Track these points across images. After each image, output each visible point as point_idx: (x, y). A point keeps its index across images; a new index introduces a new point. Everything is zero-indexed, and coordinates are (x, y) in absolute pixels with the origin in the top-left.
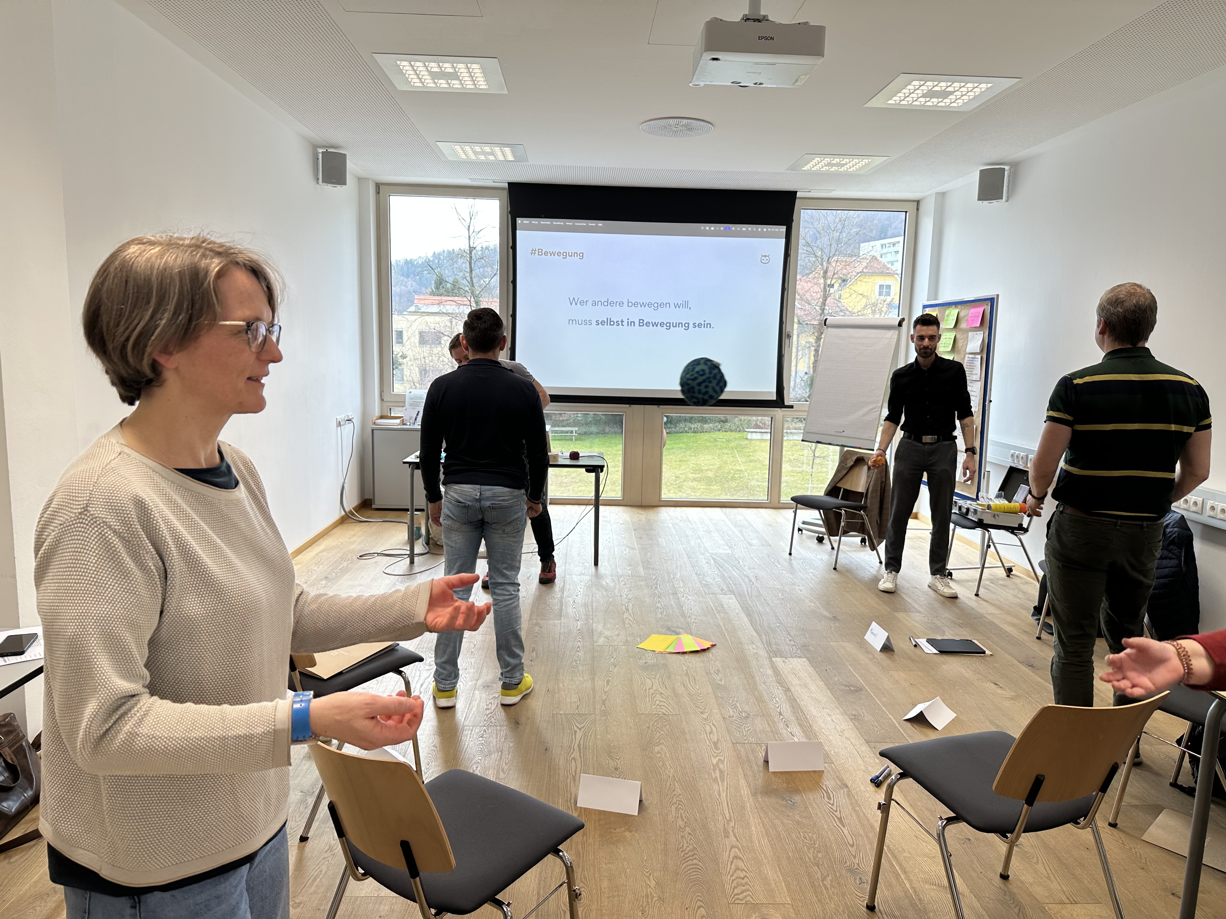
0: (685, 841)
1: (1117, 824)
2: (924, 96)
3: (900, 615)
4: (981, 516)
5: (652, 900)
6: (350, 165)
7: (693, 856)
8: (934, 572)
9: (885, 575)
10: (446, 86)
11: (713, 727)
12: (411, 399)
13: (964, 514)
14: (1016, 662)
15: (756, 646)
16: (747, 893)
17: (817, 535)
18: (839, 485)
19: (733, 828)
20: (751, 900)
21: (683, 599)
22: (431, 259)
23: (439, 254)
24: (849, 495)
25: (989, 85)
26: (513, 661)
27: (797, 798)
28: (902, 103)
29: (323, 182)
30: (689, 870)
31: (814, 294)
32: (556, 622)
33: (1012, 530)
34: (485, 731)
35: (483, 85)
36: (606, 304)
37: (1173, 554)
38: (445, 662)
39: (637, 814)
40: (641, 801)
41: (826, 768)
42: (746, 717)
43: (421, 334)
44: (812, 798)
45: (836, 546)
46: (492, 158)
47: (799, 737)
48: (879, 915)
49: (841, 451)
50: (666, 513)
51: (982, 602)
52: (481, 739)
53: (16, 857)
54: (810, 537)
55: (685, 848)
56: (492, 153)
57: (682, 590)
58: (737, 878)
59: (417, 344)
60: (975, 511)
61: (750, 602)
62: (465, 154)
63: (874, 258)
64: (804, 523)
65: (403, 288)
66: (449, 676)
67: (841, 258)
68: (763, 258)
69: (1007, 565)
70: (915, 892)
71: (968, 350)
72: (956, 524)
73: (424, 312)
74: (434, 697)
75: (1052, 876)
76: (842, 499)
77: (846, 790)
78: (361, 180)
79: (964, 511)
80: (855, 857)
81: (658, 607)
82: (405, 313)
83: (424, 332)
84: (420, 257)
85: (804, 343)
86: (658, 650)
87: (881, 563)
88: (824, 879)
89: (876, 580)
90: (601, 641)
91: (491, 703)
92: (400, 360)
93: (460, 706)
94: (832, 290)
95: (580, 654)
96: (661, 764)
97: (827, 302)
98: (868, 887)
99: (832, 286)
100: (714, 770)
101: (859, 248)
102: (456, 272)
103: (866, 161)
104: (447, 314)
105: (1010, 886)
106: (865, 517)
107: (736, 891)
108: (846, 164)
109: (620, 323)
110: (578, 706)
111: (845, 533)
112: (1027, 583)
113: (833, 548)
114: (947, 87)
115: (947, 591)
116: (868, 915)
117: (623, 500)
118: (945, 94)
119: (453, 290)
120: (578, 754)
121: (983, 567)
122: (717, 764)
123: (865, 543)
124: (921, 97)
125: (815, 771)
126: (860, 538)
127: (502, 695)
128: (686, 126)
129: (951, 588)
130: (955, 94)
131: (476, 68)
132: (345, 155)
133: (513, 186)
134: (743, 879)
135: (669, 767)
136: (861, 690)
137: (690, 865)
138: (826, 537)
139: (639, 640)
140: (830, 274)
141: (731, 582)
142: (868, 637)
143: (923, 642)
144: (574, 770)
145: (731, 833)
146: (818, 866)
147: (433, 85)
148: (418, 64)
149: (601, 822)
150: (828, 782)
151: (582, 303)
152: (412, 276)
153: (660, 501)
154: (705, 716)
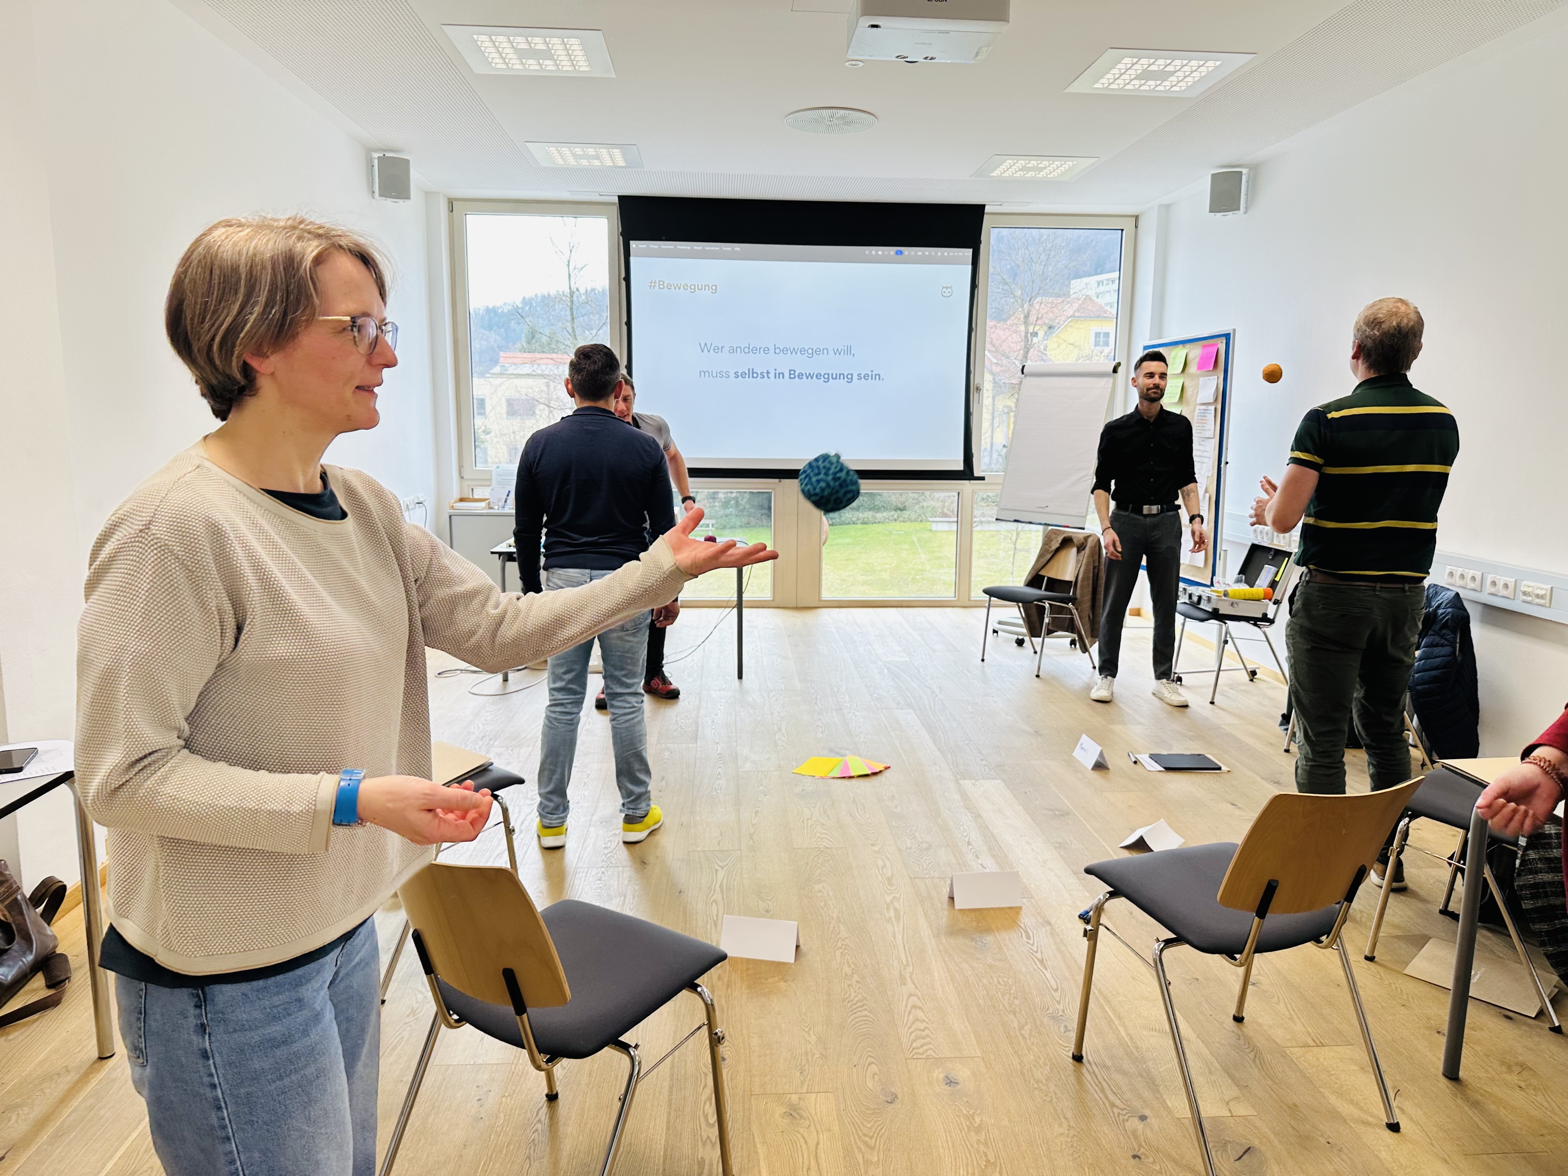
0: (852, 990)
1: (1374, 957)
2: (1137, 77)
3: (1117, 728)
4: (1217, 604)
5: (813, 1057)
6: (414, 174)
7: (862, 1006)
8: (1159, 677)
9: (1099, 681)
10: (537, 68)
11: (886, 861)
12: (499, 475)
13: (1195, 604)
14: (1258, 779)
15: (940, 767)
16: (928, 1046)
17: (1016, 637)
18: (1041, 573)
19: (912, 973)
20: (933, 1054)
21: (850, 715)
22: (520, 306)
23: (531, 299)
24: (1054, 584)
25: (1218, 63)
26: (637, 790)
27: (989, 939)
28: (1111, 87)
29: (380, 195)
30: (857, 1023)
31: (1012, 345)
32: (690, 745)
33: (1255, 621)
34: (603, 873)
35: (583, 66)
36: (747, 350)
37: (1446, 639)
38: (551, 793)
39: (792, 961)
40: (797, 947)
41: (1024, 904)
42: (927, 849)
43: (510, 403)
44: (1007, 938)
45: (1038, 649)
46: (596, 163)
47: (991, 866)
48: (1088, 1065)
49: (1044, 531)
50: (826, 614)
51: (1218, 711)
52: (598, 882)
53: (16, 1034)
54: (1007, 640)
55: (852, 997)
56: (597, 157)
57: (848, 705)
58: (916, 1030)
59: (505, 416)
60: (1209, 599)
61: (932, 717)
62: (562, 158)
63: (1088, 298)
64: (1000, 623)
65: (484, 343)
66: (557, 808)
67: (1045, 299)
68: (944, 290)
69: (1250, 667)
70: (1131, 1039)
71: (1199, 401)
72: (1186, 616)
73: (512, 374)
74: (539, 837)
75: (1295, 1017)
76: (1046, 590)
77: (1048, 928)
78: (428, 195)
79: (1195, 599)
80: (1059, 1003)
81: (818, 726)
82: (488, 375)
83: (513, 400)
84: (505, 303)
85: (1001, 407)
86: (818, 775)
87: (1094, 668)
88: (1021, 1028)
89: (1089, 688)
90: (748, 766)
91: (610, 841)
92: (483, 437)
93: (571, 846)
94: (1035, 339)
95: (721, 782)
96: (822, 904)
97: (1029, 355)
98: (1073, 1036)
99: (1035, 334)
100: (888, 909)
101: (1068, 286)
102: (552, 322)
103: (1070, 163)
104: (543, 376)
105: (1245, 1030)
106: (1075, 611)
107: (914, 1045)
108: (1045, 168)
109: (765, 375)
110: (719, 842)
111: (1049, 632)
112: (1274, 688)
113: (1036, 652)
114: (1166, 66)
115: (1176, 699)
116: (1075, 1066)
117: (773, 600)
118: (1163, 75)
119: (549, 344)
120: (720, 896)
121: (1219, 670)
122: (892, 902)
123: (1075, 646)
124: (1134, 79)
125: (1011, 908)
126: (1069, 640)
127: (625, 830)
128: (842, 118)
129: (1180, 694)
130: (1177, 74)
131: (574, 43)
132: (408, 161)
133: (624, 201)
134: (923, 1031)
135: (832, 907)
136: (1068, 814)
137: (859, 1017)
138: (1027, 639)
139: (794, 763)
140: (1033, 318)
141: (909, 695)
142: (1077, 753)
143: (1144, 758)
144: (715, 913)
145: (909, 980)
146: (1015, 1014)
147: (520, 67)
148: (501, 38)
149: (750, 972)
150: (1027, 919)
151: (718, 349)
152: (495, 328)
153: (820, 600)
154: (877, 848)
